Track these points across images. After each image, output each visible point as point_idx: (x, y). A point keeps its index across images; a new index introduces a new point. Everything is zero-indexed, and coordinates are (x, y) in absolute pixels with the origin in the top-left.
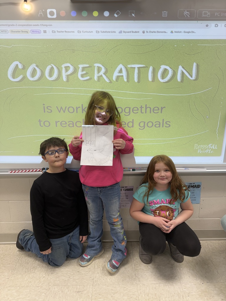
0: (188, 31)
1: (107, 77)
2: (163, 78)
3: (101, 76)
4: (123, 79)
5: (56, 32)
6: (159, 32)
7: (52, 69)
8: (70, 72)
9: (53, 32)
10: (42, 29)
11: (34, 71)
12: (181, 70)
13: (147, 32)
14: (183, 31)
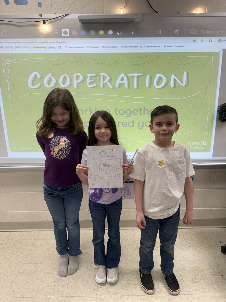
0: (178, 46)
1: (111, 84)
2: (158, 84)
3: (106, 83)
4: (125, 85)
5: (69, 47)
6: (154, 47)
7: (65, 77)
8: (79, 81)
9: (67, 47)
10: (57, 45)
11: (50, 79)
12: (174, 78)
13: (144, 47)
14: (174, 46)
